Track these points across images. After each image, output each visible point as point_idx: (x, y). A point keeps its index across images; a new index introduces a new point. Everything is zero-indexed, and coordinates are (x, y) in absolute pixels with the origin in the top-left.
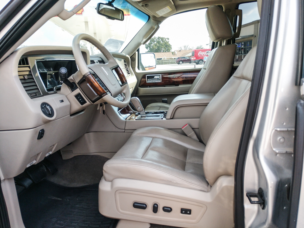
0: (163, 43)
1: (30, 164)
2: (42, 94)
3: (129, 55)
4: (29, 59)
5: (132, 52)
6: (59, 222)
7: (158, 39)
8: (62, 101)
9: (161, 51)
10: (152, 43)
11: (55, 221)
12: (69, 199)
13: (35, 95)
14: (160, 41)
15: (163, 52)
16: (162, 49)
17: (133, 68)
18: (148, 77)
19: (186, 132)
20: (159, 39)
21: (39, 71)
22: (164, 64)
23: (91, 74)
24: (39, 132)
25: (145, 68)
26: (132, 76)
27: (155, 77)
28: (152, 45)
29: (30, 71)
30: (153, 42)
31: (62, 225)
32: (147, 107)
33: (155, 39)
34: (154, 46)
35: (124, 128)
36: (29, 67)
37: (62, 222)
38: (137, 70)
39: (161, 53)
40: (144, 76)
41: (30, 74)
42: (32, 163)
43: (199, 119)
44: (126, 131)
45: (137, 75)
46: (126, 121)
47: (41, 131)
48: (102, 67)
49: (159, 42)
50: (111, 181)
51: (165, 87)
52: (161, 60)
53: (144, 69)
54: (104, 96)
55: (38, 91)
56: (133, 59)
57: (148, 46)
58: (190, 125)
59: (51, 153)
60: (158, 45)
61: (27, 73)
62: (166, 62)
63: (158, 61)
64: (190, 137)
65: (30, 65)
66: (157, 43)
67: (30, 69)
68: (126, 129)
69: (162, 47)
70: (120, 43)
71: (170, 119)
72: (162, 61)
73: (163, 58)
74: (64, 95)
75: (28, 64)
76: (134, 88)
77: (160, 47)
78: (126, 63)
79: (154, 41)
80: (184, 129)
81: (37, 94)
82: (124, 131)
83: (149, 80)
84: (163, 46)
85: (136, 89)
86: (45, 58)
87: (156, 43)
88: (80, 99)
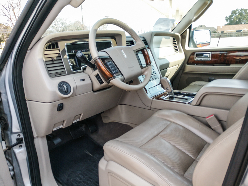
0: (246, 15)
1: (57, 128)
2: (67, 73)
3: (179, 33)
4: (60, 43)
5: (183, 30)
6: (80, 176)
7: (240, 11)
8: (84, 80)
9: (242, 23)
10: (233, 16)
11: (78, 174)
12: (97, 157)
13: (60, 74)
14: (243, 13)
15: (244, 24)
16: (244, 21)
17: (183, 45)
18: (197, 55)
19: (210, 123)
20: (242, 11)
21: (68, 53)
22: (243, 36)
23: (99, 58)
24: (58, 105)
25: (197, 45)
26: (181, 53)
27: (204, 55)
28: (233, 17)
29: (60, 53)
30: (234, 14)
31: (81, 180)
32: (190, 85)
33: (237, 11)
34: (235, 18)
35: (150, 106)
36: (59, 50)
37: (82, 177)
38: (187, 48)
39: (241, 25)
40: (193, 54)
41: (60, 56)
42: (58, 127)
43: (228, 111)
44: (151, 109)
45: (186, 52)
46: (152, 100)
47: (59, 105)
48: (122, 50)
49: (241, 14)
50: (108, 161)
51: (214, 65)
52: (240, 32)
53: (195, 46)
54: (111, 80)
55: (64, 71)
56: (183, 36)
57: (228, 18)
58: (216, 117)
59: (78, 120)
60: (240, 17)
61: (57, 55)
62: (246, 34)
63: (237, 33)
64: (213, 130)
65: (60, 48)
66: (239, 15)
67: (60, 52)
68: (152, 107)
69: (243, 19)
70: (171, 22)
71: (196, 105)
72: (242, 33)
73: (243, 30)
74: (87, 74)
75: (57, 47)
76: (180, 65)
77: (242, 19)
78: (175, 41)
79: (236, 13)
80: (209, 119)
81: (62, 73)
82: (150, 108)
83: (198, 58)
84: (245, 17)
85: (184, 66)
86: (77, 41)
87: (237, 15)
88: (99, 79)
